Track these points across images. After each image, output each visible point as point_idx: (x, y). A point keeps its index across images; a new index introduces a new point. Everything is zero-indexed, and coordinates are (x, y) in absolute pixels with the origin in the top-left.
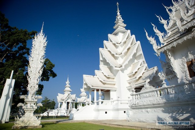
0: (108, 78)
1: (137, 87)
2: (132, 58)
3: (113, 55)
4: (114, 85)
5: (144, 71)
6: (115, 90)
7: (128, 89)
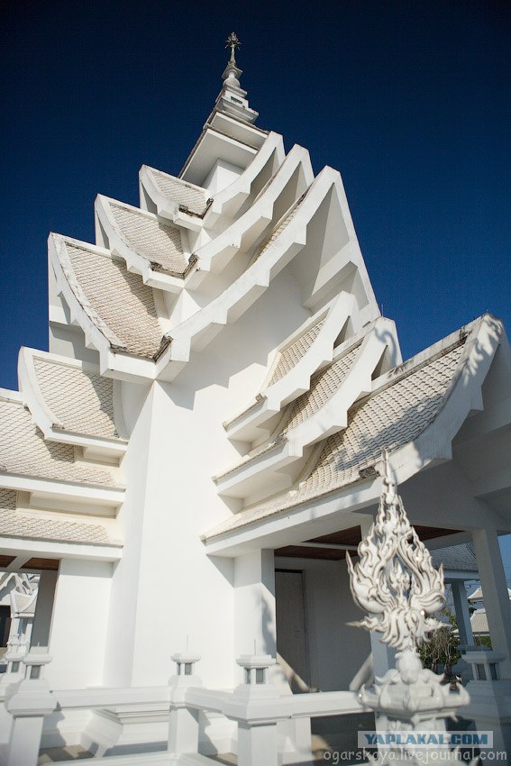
0: (67, 452)
1: (296, 541)
2: (265, 282)
3: (135, 280)
4: (112, 511)
5: (368, 386)
6: (112, 565)
7: (213, 557)
